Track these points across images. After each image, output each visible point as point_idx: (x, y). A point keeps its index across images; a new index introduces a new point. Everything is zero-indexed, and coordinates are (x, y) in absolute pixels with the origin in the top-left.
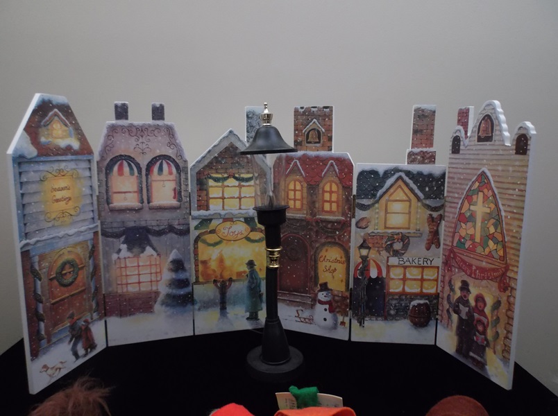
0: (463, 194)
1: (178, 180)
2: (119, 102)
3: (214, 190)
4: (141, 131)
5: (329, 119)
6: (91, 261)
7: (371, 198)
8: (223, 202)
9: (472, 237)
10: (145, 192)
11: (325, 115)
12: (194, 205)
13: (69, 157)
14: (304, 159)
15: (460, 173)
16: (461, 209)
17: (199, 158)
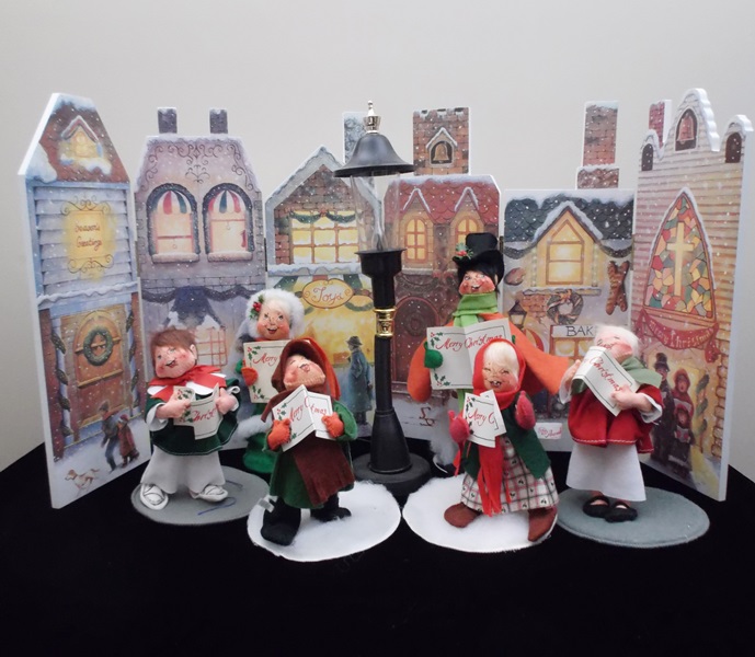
0: (657, 228)
1: (248, 219)
2: (165, 109)
3: (300, 233)
4: (196, 148)
5: (464, 127)
6: (129, 334)
7: (525, 241)
8: (313, 252)
9: (670, 290)
10: (202, 236)
11: (457, 120)
12: (272, 255)
13: (98, 184)
14: (428, 187)
15: (653, 199)
16: (655, 250)
17: (278, 188)
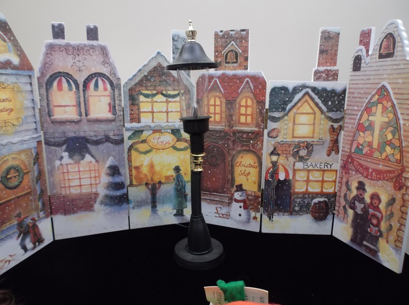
0: (362, 106)
1: (112, 96)
2: (56, 23)
3: (145, 104)
4: (77, 50)
5: (246, 41)
6: (35, 167)
7: (281, 112)
8: (153, 115)
9: (370, 144)
10: (83, 106)
11: (242, 37)
12: (128, 118)
13: (9, 71)
14: (223, 78)
15: (360, 88)
16: (360, 119)
17: (131, 76)
